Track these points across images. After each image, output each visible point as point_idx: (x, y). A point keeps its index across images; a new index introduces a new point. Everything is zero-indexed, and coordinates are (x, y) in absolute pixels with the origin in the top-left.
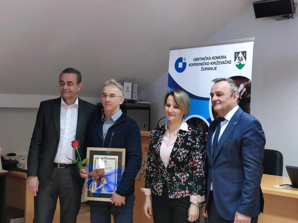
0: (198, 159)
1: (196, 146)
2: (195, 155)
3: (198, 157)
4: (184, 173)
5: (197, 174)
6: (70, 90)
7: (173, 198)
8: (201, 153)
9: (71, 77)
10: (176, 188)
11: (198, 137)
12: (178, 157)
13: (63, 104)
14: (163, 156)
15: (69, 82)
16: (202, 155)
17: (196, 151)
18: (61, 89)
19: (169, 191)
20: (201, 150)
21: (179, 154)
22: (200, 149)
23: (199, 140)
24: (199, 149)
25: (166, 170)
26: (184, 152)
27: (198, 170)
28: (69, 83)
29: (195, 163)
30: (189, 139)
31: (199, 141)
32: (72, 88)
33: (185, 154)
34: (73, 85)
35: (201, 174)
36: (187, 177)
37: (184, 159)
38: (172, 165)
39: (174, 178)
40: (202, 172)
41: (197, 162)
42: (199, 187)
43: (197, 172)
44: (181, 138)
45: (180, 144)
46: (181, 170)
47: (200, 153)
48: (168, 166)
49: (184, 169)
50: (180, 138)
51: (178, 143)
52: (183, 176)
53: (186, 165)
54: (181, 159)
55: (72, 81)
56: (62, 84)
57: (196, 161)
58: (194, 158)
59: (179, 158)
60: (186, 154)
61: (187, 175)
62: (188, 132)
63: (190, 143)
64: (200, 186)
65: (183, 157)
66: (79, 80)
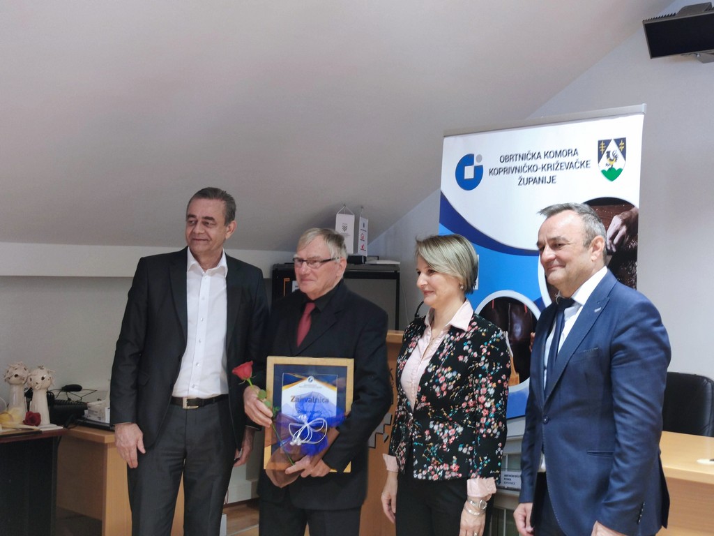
0: (485, 395)
1: (480, 364)
2: (479, 386)
3: (483, 390)
4: (451, 423)
5: (482, 431)
6: (209, 236)
7: (422, 480)
8: (492, 381)
9: (212, 208)
10: (431, 457)
11: (486, 343)
12: (434, 387)
13: (193, 265)
14: (409, 382)
15: (207, 218)
16: (494, 385)
17: (480, 375)
18: (189, 232)
19: (416, 462)
20: (491, 376)
21: (437, 381)
22: (489, 373)
23: (488, 350)
24: (487, 372)
25: (411, 415)
26: (449, 377)
27: (483, 420)
28: (207, 221)
29: (479, 403)
30: (466, 348)
31: (489, 353)
32: (213, 232)
33: (452, 381)
34: (215, 224)
35: (489, 431)
36: (457, 433)
37: (449, 392)
38: (423, 405)
39: (427, 432)
40: (493, 425)
41: (482, 402)
42: (483, 460)
43: (481, 424)
44: (449, 344)
45: (444, 356)
46: (444, 417)
47: (489, 382)
48: (416, 406)
49: (451, 415)
50: (446, 344)
51: (441, 355)
52: (446, 431)
53: (454, 408)
54: (442, 392)
55: (214, 217)
56: (191, 222)
57: (480, 400)
58: (477, 391)
59: (437, 390)
60: (454, 381)
61: (457, 429)
62: (467, 333)
63: (466, 357)
64: (486, 458)
65: (447, 387)
66: (230, 215)
